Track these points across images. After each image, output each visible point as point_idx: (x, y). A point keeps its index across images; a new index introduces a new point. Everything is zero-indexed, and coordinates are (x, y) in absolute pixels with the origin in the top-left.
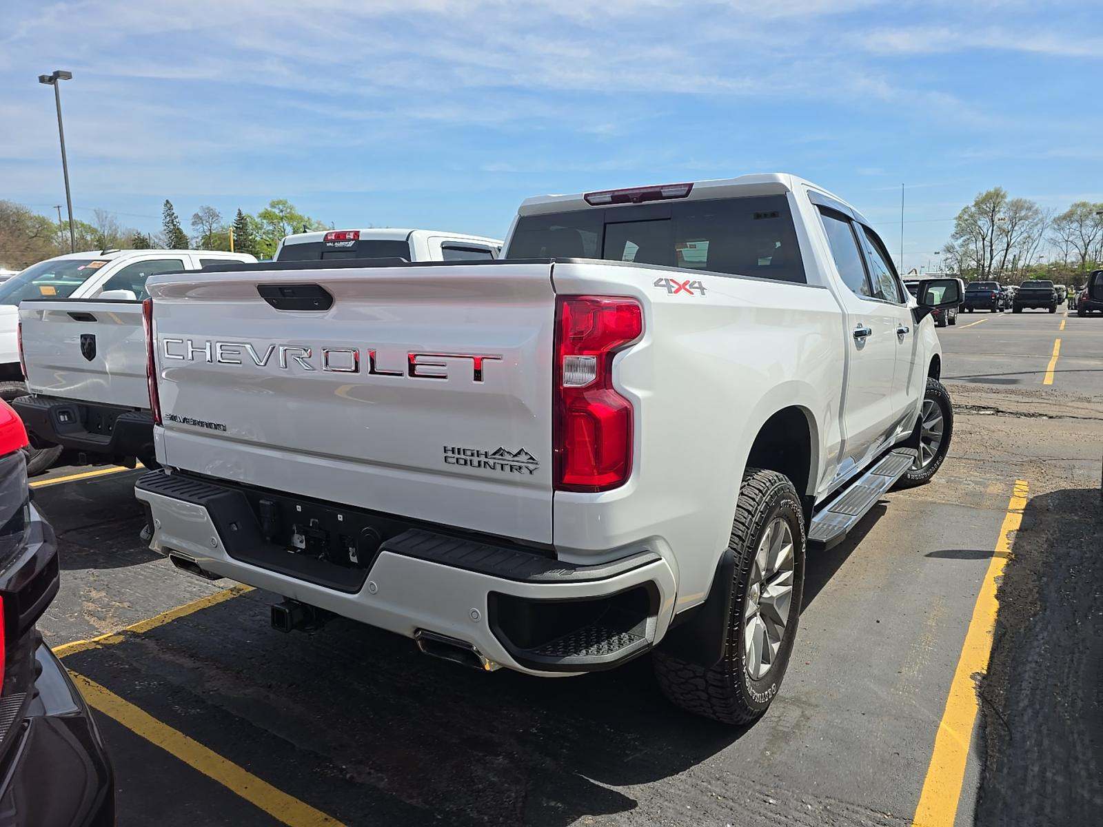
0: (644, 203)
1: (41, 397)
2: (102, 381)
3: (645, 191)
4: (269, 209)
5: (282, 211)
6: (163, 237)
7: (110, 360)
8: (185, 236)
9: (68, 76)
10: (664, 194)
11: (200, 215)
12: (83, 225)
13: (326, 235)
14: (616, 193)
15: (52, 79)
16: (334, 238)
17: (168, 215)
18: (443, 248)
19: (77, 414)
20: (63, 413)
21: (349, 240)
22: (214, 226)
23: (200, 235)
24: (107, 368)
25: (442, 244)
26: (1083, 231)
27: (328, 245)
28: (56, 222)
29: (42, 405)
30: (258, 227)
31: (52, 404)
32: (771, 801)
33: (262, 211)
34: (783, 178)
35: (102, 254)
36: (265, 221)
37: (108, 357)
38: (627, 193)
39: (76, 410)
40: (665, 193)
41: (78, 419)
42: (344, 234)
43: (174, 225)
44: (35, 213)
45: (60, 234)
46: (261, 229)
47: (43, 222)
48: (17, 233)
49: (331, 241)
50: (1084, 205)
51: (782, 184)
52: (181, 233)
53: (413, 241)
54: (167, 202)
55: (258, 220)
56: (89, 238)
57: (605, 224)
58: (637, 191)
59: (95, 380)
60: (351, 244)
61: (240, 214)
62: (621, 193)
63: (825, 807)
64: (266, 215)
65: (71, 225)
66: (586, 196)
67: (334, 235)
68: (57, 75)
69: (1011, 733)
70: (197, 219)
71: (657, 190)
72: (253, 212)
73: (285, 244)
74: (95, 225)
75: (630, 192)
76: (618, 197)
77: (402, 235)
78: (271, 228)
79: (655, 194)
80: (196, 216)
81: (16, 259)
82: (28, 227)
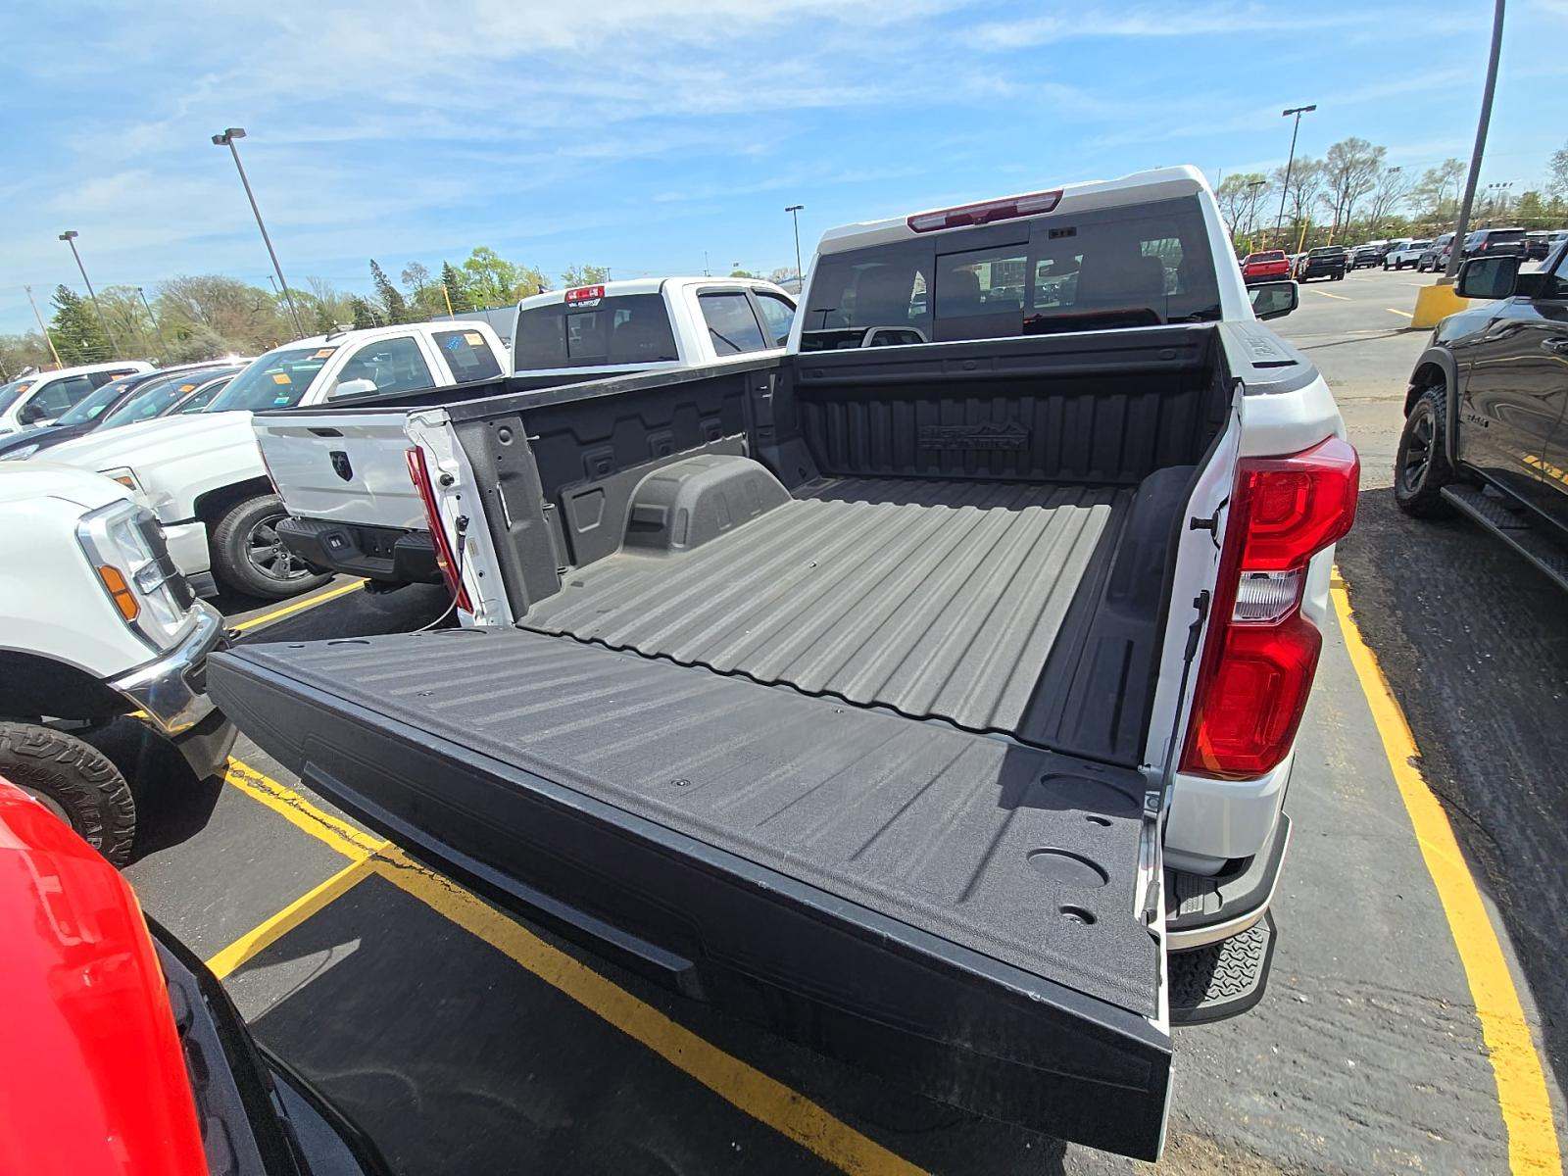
0: (991, 223)
1: (305, 520)
2: (364, 501)
3: (992, 207)
4: (473, 258)
5: (485, 259)
6: (378, 298)
7: (370, 477)
8: (398, 295)
9: (241, 133)
10: (1019, 210)
11: (408, 271)
12: (299, 293)
13: (567, 295)
14: (952, 214)
15: (226, 139)
16: (575, 297)
17: (377, 275)
18: (699, 296)
19: (349, 538)
20: (334, 538)
21: (595, 298)
22: (424, 281)
23: (413, 292)
24: (369, 490)
25: (697, 291)
26: (1234, 206)
27: (571, 305)
28: (273, 293)
29: (309, 531)
30: (466, 279)
31: (320, 530)
32: (1303, 999)
33: (467, 260)
34: (1193, 173)
35: (328, 340)
36: (471, 271)
37: (366, 476)
38: (968, 211)
39: (346, 532)
40: (1021, 206)
41: (352, 543)
42: (587, 291)
43: (385, 285)
44: (249, 286)
45: (280, 304)
46: (468, 279)
47: (260, 294)
48: (239, 309)
49: (573, 301)
50: (1237, 177)
51: (1191, 180)
52: (393, 290)
53: (666, 293)
54: (372, 261)
55: (464, 271)
56: (309, 305)
57: (936, 256)
58: (982, 208)
59: (358, 501)
60: (596, 302)
61: (446, 266)
62: (959, 213)
63: (1369, 1000)
64: (469, 265)
65: (287, 294)
66: (910, 220)
67: (575, 293)
68: (229, 134)
69: (1498, 846)
70: (407, 277)
71: (1010, 204)
72: (458, 264)
73: (523, 309)
74: (312, 293)
75: (973, 210)
76: (954, 219)
77: (653, 287)
78: (478, 277)
79: (1008, 210)
80: (405, 273)
81: (246, 334)
82: (248, 301)
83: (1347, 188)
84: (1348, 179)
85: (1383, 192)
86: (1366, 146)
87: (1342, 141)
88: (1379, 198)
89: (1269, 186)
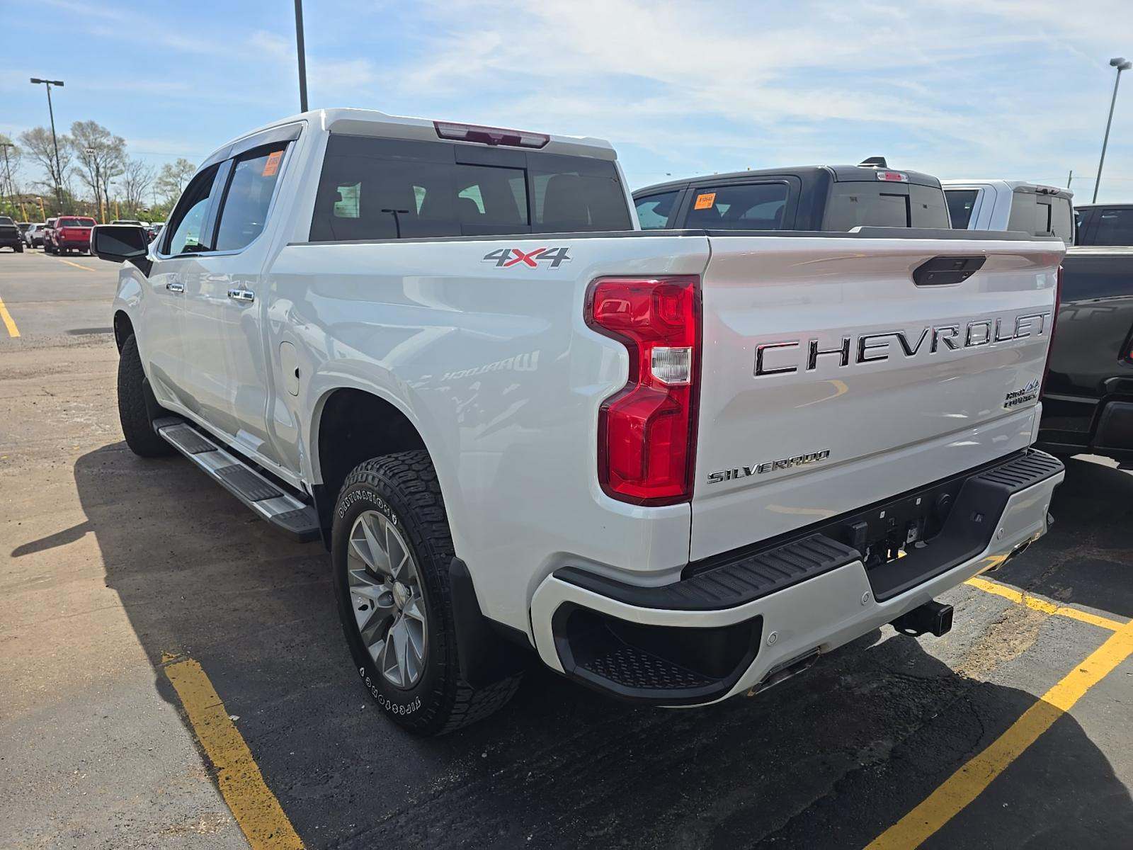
10: (522, 141)
14: (472, 130)
71: (515, 135)
76: (476, 135)
83: (98, 168)
84: (95, 160)
85: (130, 178)
86: (106, 134)
87: (83, 121)
88: (129, 183)
89: (17, 152)
